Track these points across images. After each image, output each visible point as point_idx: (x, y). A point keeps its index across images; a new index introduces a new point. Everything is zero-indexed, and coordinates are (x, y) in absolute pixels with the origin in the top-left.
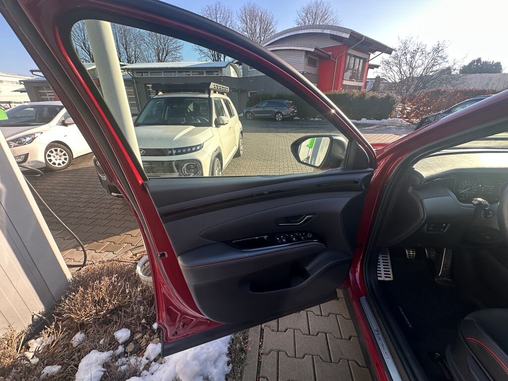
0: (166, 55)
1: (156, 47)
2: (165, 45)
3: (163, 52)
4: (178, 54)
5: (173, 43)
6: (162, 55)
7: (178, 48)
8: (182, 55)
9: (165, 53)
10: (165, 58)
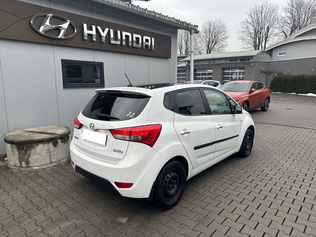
0: (215, 44)
1: (208, 39)
2: (215, 37)
3: (212, 43)
4: (225, 43)
5: (222, 35)
6: (211, 44)
7: (226, 38)
8: (228, 43)
9: (214, 43)
10: (213, 47)
